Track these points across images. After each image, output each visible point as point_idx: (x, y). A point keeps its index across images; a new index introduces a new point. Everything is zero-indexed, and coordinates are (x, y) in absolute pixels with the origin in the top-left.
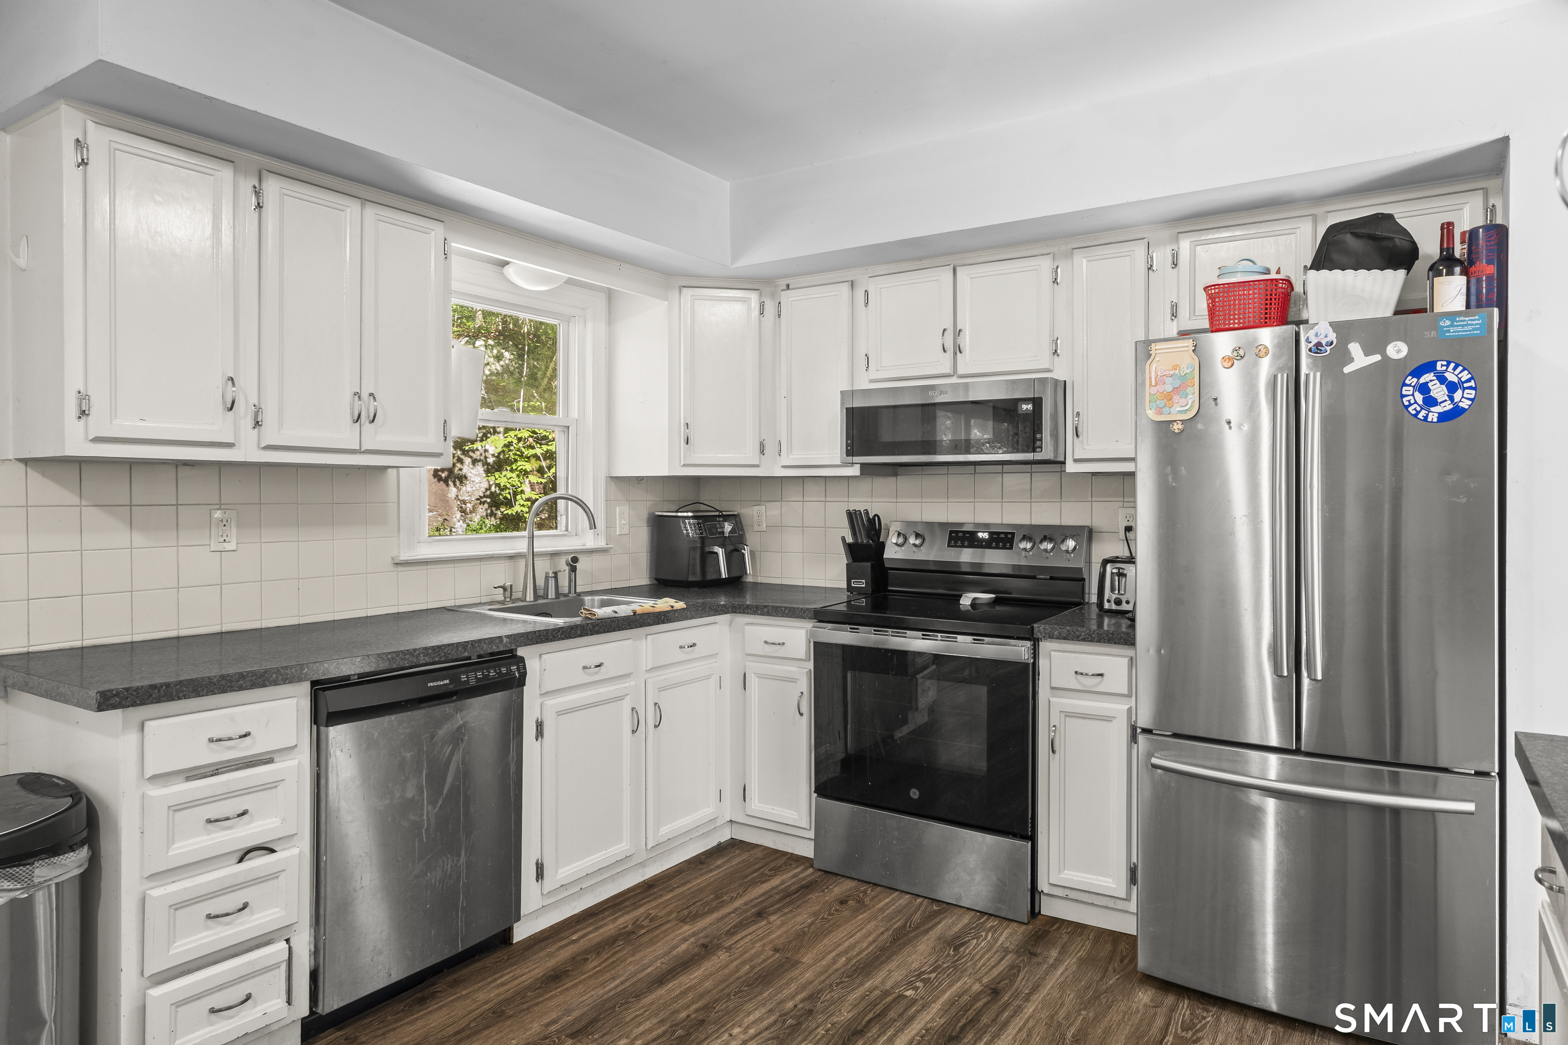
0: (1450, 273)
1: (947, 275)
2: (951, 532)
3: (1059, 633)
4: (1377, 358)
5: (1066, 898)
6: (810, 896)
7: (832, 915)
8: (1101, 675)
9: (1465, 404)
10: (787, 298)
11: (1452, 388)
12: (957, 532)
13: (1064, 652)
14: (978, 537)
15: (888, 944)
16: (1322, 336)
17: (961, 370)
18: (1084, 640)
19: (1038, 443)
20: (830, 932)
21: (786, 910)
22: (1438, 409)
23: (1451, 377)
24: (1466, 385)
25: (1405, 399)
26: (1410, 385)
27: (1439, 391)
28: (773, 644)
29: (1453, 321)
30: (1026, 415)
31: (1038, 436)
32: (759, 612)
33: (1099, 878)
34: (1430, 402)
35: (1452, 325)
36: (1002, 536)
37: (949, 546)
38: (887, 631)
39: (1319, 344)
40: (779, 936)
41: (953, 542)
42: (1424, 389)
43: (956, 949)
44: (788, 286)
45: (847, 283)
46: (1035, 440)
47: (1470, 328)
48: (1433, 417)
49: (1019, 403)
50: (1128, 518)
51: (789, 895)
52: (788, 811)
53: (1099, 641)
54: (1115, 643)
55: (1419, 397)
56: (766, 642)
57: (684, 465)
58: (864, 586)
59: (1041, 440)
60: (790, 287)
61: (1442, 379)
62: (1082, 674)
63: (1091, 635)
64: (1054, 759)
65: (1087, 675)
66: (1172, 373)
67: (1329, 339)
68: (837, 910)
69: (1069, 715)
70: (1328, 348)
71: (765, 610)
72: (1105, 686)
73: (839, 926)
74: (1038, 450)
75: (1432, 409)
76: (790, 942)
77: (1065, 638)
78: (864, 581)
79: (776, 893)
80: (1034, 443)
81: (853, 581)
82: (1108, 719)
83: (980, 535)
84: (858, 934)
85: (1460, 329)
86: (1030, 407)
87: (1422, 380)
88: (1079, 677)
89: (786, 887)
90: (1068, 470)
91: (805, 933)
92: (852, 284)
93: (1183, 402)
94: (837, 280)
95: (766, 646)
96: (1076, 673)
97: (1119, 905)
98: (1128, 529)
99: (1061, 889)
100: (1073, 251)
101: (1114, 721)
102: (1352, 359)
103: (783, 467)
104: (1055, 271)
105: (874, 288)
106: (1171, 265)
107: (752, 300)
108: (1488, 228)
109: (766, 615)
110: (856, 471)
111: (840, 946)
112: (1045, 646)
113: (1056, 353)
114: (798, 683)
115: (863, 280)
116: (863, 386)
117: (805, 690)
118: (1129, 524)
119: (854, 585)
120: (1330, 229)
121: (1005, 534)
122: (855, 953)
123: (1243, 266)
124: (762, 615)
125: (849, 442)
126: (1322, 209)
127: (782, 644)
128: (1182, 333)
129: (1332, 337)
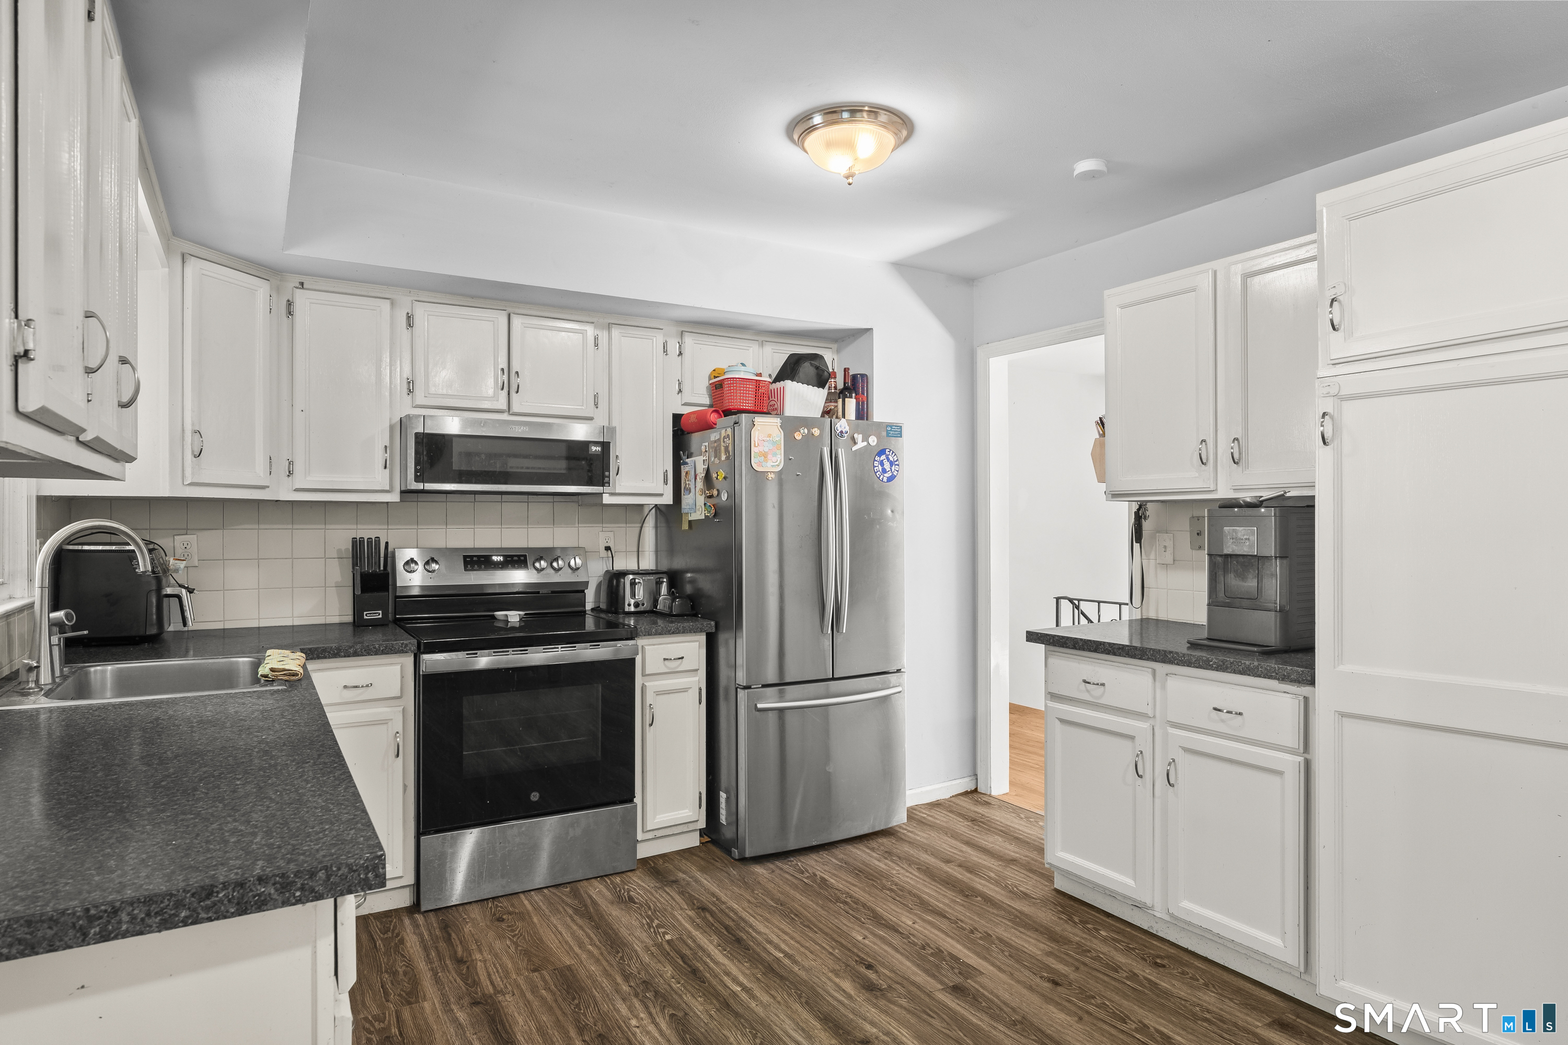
0: (851, 397)
1: (502, 319)
2: (465, 557)
3: (656, 631)
4: (865, 443)
5: (656, 838)
6: (465, 930)
7: (513, 931)
8: (682, 658)
9: (895, 473)
10: (302, 299)
11: (891, 464)
12: (471, 557)
13: (654, 645)
14: (493, 561)
15: (593, 924)
16: (843, 427)
17: (516, 408)
18: (673, 633)
19: (606, 479)
20: (540, 939)
21: (473, 947)
22: (887, 475)
23: (891, 459)
24: (896, 463)
25: (875, 468)
26: (876, 461)
27: (887, 465)
28: (356, 687)
29: (892, 428)
30: (595, 455)
31: (607, 473)
32: (343, 654)
33: (680, 812)
34: (884, 471)
35: (891, 430)
36: (516, 557)
37: (466, 570)
38: (508, 651)
39: (842, 432)
40: (514, 963)
41: (469, 566)
42: (882, 463)
43: (634, 903)
44: (302, 284)
45: (388, 301)
46: (604, 477)
47: (897, 433)
48: (885, 479)
49: (590, 445)
50: (607, 540)
51: (447, 940)
53: (683, 632)
54: (694, 632)
55: (880, 468)
56: (345, 687)
58: (380, 616)
59: (607, 477)
60: (305, 286)
61: (888, 459)
62: (667, 659)
63: (678, 629)
64: (649, 731)
65: (671, 659)
66: (768, 439)
67: (845, 430)
68: (509, 926)
69: (658, 693)
70: (846, 435)
71: (350, 649)
72: (685, 665)
73: (536, 933)
74: (606, 485)
75: (885, 475)
76: (529, 960)
77: (660, 634)
78: (380, 612)
79: (434, 943)
80: (603, 479)
81: (365, 613)
82: (685, 690)
83: (495, 558)
85: (893, 432)
86: (599, 449)
87: (881, 459)
88: (666, 662)
89: (429, 936)
90: (605, 502)
91: (526, 951)
92: (393, 303)
93: (774, 459)
94: (373, 294)
95: (346, 692)
96: (665, 659)
97: (692, 827)
98: (608, 548)
99: (651, 832)
100: (609, 326)
101: (690, 691)
102: (855, 443)
103: (297, 490)
104: (596, 339)
105: (421, 313)
106: (678, 353)
107: (262, 289)
108: (863, 376)
109: (349, 656)
110: (395, 497)
111: (567, 942)
112: (640, 642)
113: (596, 405)
114: (390, 723)
115: (405, 303)
116: (405, 409)
117: (400, 730)
118: (607, 545)
119: (365, 617)
120: (792, 356)
121: (519, 556)
122: (586, 940)
123: (743, 368)
124: (345, 657)
125: (418, 467)
126: (761, 338)
127: (367, 686)
128: (686, 404)
129: (847, 429)
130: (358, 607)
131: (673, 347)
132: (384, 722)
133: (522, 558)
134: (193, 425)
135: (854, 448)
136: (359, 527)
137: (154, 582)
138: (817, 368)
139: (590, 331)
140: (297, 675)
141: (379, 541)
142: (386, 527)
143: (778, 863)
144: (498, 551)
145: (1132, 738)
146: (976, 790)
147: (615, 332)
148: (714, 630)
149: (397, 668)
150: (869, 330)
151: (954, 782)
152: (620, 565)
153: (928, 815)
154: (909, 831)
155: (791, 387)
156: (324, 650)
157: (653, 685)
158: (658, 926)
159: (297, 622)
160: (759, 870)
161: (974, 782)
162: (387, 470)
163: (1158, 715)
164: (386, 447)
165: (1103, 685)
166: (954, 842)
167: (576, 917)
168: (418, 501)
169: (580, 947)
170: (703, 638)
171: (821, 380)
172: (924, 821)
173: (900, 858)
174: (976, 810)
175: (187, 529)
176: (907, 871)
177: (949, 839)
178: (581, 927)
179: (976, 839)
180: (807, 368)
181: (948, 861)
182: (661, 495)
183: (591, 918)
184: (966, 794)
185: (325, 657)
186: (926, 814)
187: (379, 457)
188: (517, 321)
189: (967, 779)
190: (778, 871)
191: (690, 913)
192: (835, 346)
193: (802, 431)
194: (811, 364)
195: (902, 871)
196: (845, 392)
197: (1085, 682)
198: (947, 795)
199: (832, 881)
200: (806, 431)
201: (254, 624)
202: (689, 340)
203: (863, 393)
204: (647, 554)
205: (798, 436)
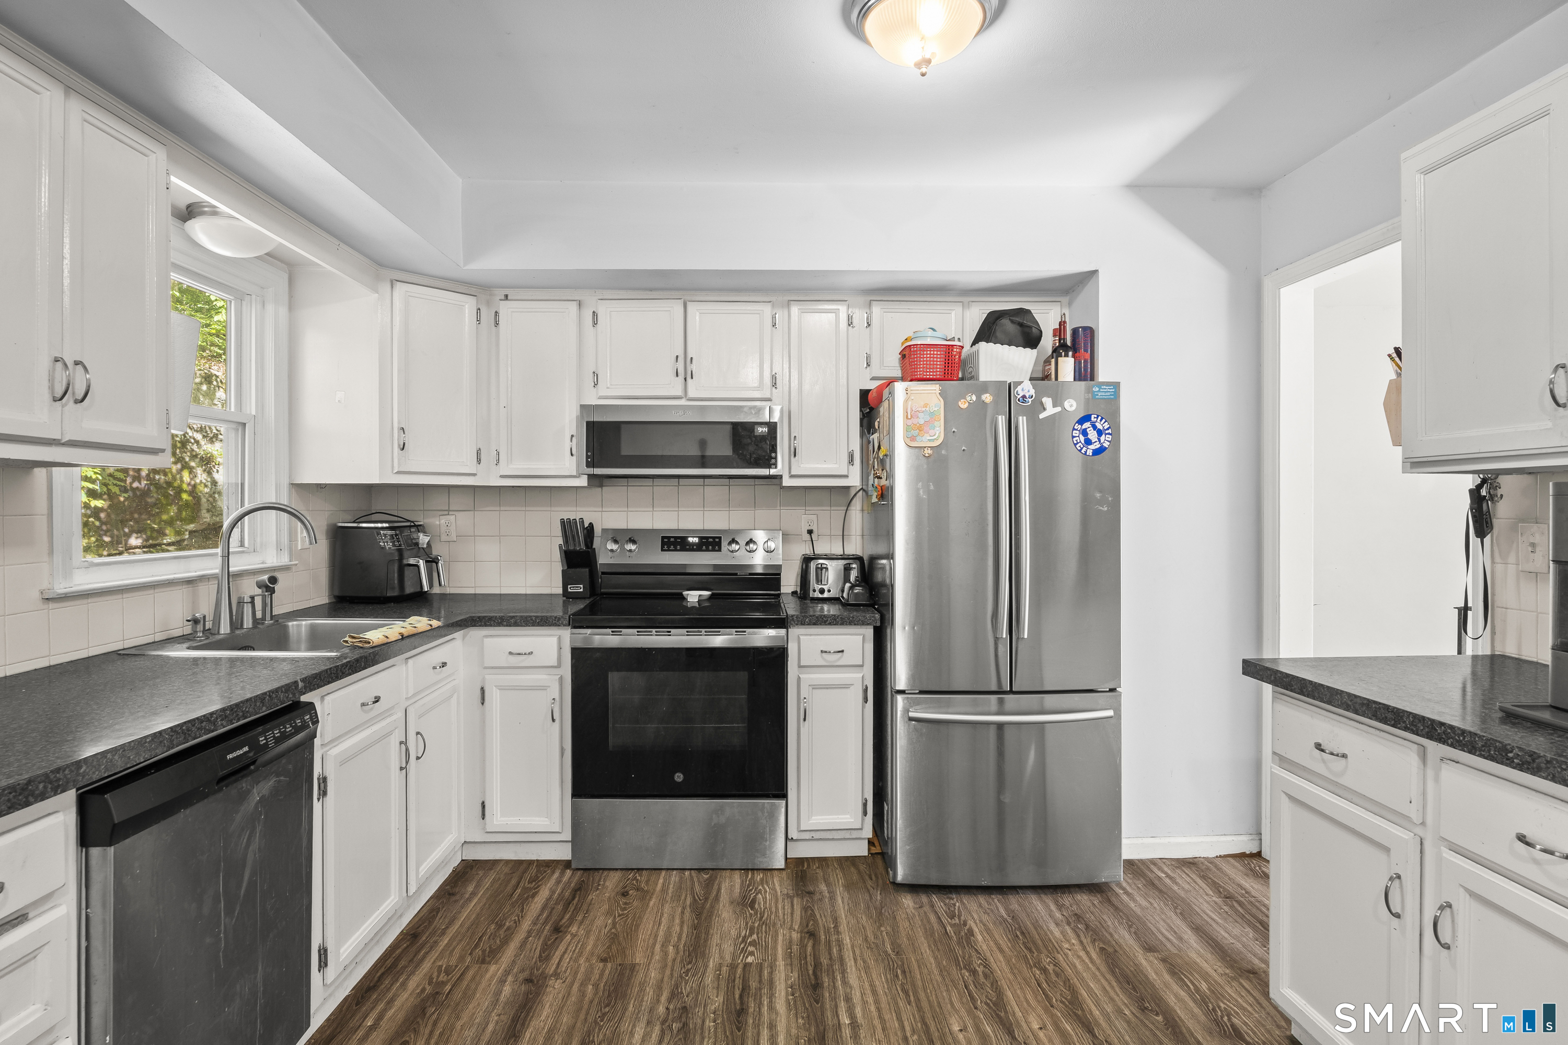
0: (1066, 355)
1: (678, 308)
2: (663, 538)
3: (810, 620)
4: (1059, 409)
5: (813, 839)
6: (590, 897)
7: (625, 909)
8: (842, 651)
9: (1106, 445)
10: (505, 309)
11: (1100, 433)
12: (669, 538)
13: (811, 635)
14: (689, 542)
15: (696, 921)
16: (1026, 391)
17: (691, 394)
18: (830, 624)
19: (773, 461)
20: (638, 926)
21: (580, 918)
22: (1092, 447)
23: (1099, 426)
24: (1107, 432)
25: (1075, 439)
26: (1077, 430)
27: (1093, 435)
28: (519, 654)
29: (1100, 388)
30: (763, 438)
31: (775, 455)
32: (505, 623)
33: (840, 816)
34: (1088, 442)
35: (1099, 391)
36: (711, 540)
37: (662, 550)
38: (651, 632)
39: (1024, 397)
40: (595, 946)
41: (666, 547)
42: (1084, 433)
43: (752, 908)
44: (506, 296)
45: (575, 302)
46: (770, 458)
47: (1109, 394)
48: (1090, 452)
49: (756, 426)
50: (810, 523)
51: (568, 904)
52: (537, 819)
53: (842, 624)
54: (855, 625)
55: (1082, 438)
56: (511, 653)
57: (398, 473)
58: (582, 590)
59: (776, 458)
60: (509, 298)
61: (1094, 427)
62: (826, 652)
63: (835, 620)
64: (804, 726)
65: (830, 652)
66: (924, 409)
67: (1029, 394)
68: (626, 904)
69: (815, 687)
70: (1030, 400)
71: (512, 621)
72: (845, 660)
73: (640, 918)
74: (773, 466)
75: (1089, 447)
76: (609, 947)
77: (814, 624)
78: (582, 586)
79: (555, 904)
80: (770, 461)
81: (569, 586)
82: (846, 686)
83: (690, 540)
84: (663, 919)
85: (1103, 394)
86: (765, 430)
87: (1084, 427)
88: (824, 655)
89: (559, 895)
90: (784, 484)
91: (616, 935)
92: (580, 304)
93: (931, 432)
94: (564, 298)
95: (511, 657)
96: (822, 651)
97: (855, 834)
98: (810, 532)
99: (808, 833)
100: (789, 304)
101: (852, 687)
102: (1045, 409)
103: (502, 477)
104: (774, 317)
105: (603, 310)
106: (866, 325)
107: (468, 305)
108: (1085, 329)
109: (510, 626)
110: (583, 482)
111: (656, 936)
112: (795, 631)
113: (774, 385)
114: (548, 690)
115: (592, 302)
116: (592, 399)
117: (557, 697)
118: (810, 528)
119: (569, 590)
120: (991, 314)
121: (714, 538)
122: (674, 939)
123: (930, 333)
124: (507, 626)
125: (589, 454)
126: (966, 299)
127: (529, 654)
128: (873, 379)
129: (1032, 392)
131: (861, 318)
132: (543, 688)
133: (717, 540)
134: (399, 423)
135: (1042, 416)
137: (396, 554)
138: (1021, 325)
139: (767, 310)
140: (369, 643)
142: (601, 510)
143: (935, 898)
144: (693, 532)
145: (1387, 850)
146: (1259, 855)
147: (795, 310)
148: (878, 624)
149: (554, 640)
150: (1095, 272)
151: (1223, 838)
152: (822, 548)
153: (1168, 876)
154: (1126, 893)
155: (984, 347)
156: (490, 619)
157: (809, 678)
158: (753, 943)
160: (908, 901)
161: (1256, 843)
162: (574, 457)
163: (1429, 820)
164: (572, 436)
165: (1344, 756)
166: (1178, 922)
167: (687, 909)
168: (628, 486)
169: (663, 946)
170: (869, 632)
171: (1030, 339)
172: (1156, 882)
173: (1087, 927)
174: (1243, 882)
175: (449, 510)
176: (1084, 949)
177: (1174, 917)
178: (683, 922)
179: (1214, 925)
180: (1007, 325)
181: (1149, 949)
182: (846, 476)
183: (700, 915)
184: (1242, 856)
185: (491, 626)
186: (1165, 873)
187: (567, 444)
188: (691, 307)
189: (1245, 838)
190: (927, 908)
191: (795, 934)
192: (1065, 300)
193: (968, 399)
194: (1012, 322)
195: (1078, 947)
196: (1060, 349)
197: (1318, 747)
198: (1211, 854)
199: (980, 938)
200: (974, 398)
202: (876, 310)
203: (1086, 351)
204: (853, 538)
205: (963, 405)
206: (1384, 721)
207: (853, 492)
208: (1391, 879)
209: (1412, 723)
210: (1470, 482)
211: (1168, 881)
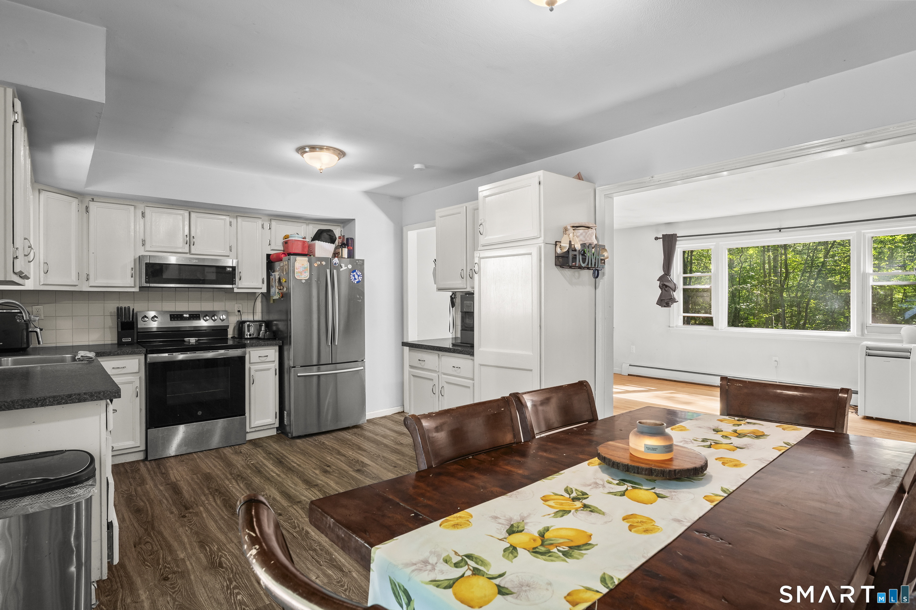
0: (345, 248)
1: (186, 214)
2: (171, 315)
3: (255, 345)
4: (346, 268)
5: (255, 431)
6: (166, 465)
8: (267, 356)
9: (360, 280)
10: (93, 207)
11: (359, 276)
12: (174, 315)
13: (254, 351)
16: (336, 261)
17: (193, 251)
18: (263, 346)
19: (234, 282)
20: (198, 466)
22: (356, 281)
23: (358, 274)
24: (361, 276)
26: (352, 275)
27: (356, 277)
28: (118, 368)
30: (229, 272)
31: (234, 279)
33: (267, 420)
34: (355, 279)
35: (358, 263)
37: (171, 320)
38: (187, 353)
39: (335, 263)
40: (186, 473)
41: (173, 319)
42: (354, 276)
43: (241, 453)
44: (93, 199)
45: (133, 206)
46: (233, 281)
47: (361, 264)
48: (356, 282)
49: (226, 268)
50: (238, 308)
51: (158, 469)
53: (267, 345)
54: (273, 346)
55: (353, 278)
56: (115, 368)
58: (130, 340)
59: (235, 281)
60: (94, 200)
61: (357, 274)
63: (265, 344)
64: (252, 386)
65: (262, 357)
66: (302, 267)
68: (186, 463)
69: (256, 371)
70: (337, 265)
71: (116, 353)
72: (268, 359)
74: (234, 284)
76: (192, 472)
77: (257, 346)
78: (130, 338)
79: (152, 470)
80: (233, 282)
81: (123, 339)
82: (268, 369)
83: (185, 315)
84: (207, 463)
86: (231, 269)
87: (354, 274)
88: (260, 358)
90: (235, 291)
91: (192, 469)
92: (135, 207)
93: (305, 274)
94: (126, 203)
95: (114, 370)
96: (259, 357)
97: (272, 426)
98: (239, 311)
99: (254, 428)
100: (237, 217)
101: (271, 370)
102: (342, 268)
103: (91, 287)
104: (230, 222)
105: (148, 211)
106: (269, 228)
107: (74, 202)
108: (351, 238)
109: (115, 355)
110: (137, 289)
111: (210, 466)
112: (248, 350)
113: (231, 250)
114: (134, 383)
115: (141, 207)
116: (142, 253)
117: (138, 386)
118: (239, 310)
119: (123, 341)
120: (319, 230)
121: (196, 315)
122: (218, 465)
123: (297, 235)
124: (113, 355)
125: (147, 277)
126: (307, 222)
127: (123, 367)
128: (272, 250)
129: (338, 262)
130: (120, 336)
131: (267, 225)
132: (131, 383)
133: (198, 315)
134: (43, 260)
135: (341, 270)
136: (120, 302)
137: (24, 326)
138: (330, 235)
139: (228, 219)
140: (92, 358)
141: (130, 308)
142: (133, 302)
143: (307, 439)
144: (186, 312)
145: (432, 380)
146: (403, 411)
147: (240, 219)
148: (281, 345)
149: (137, 360)
150: (354, 219)
151: (393, 408)
152: (244, 318)
154: (368, 426)
155: (318, 243)
156: (104, 353)
157: (253, 367)
158: (250, 459)
159: (91, 343)
160: (299, 441)
161: (403, 408)
162: (133, 278)
163: (440, 371)
164: (132, 268)
165: (424, 361)
166: (383, 429)
167: (215, 459)
168: (148, 291)
169: (215, 467)
170: (277, 348)
171: (332, 240)
172: (376, 423)
173: (358, 435)
174: (400, 418)
175: (38, 303)
176: (359, 439)
178: (217, 462)
180: (325, 235)
181: (377, 435)
182: (261, 288)
183: (222, 459)
184: (399, 413)
185: (104, 356)
187: (129, 272)
188: (193, 215)
189: (399, 407)
190: (306, 441)
191: (264, 455)
192: (342, 225)
193: (317, 263)
194: (327, 234)
195: (357, 439)
196: (343, 245)
197: (419, 360)
198: (390, 414)
199: (327, 443)
200: (319, 263)
201: (71, 344)
202: (274, 223)
203: (351, 246)
204: (258, 314)
205: (316, 265)
206: (432, 350)
207: (257, 295)
208: (433, 386)
209: (437, 349)
210: (451, 294)
211: (379, 422)
